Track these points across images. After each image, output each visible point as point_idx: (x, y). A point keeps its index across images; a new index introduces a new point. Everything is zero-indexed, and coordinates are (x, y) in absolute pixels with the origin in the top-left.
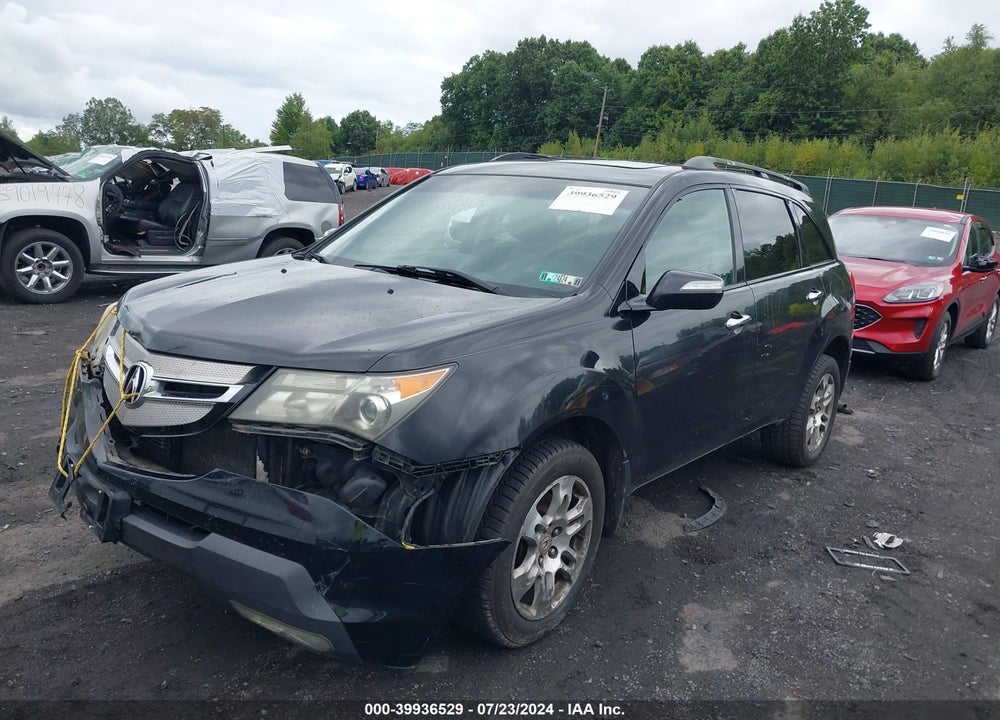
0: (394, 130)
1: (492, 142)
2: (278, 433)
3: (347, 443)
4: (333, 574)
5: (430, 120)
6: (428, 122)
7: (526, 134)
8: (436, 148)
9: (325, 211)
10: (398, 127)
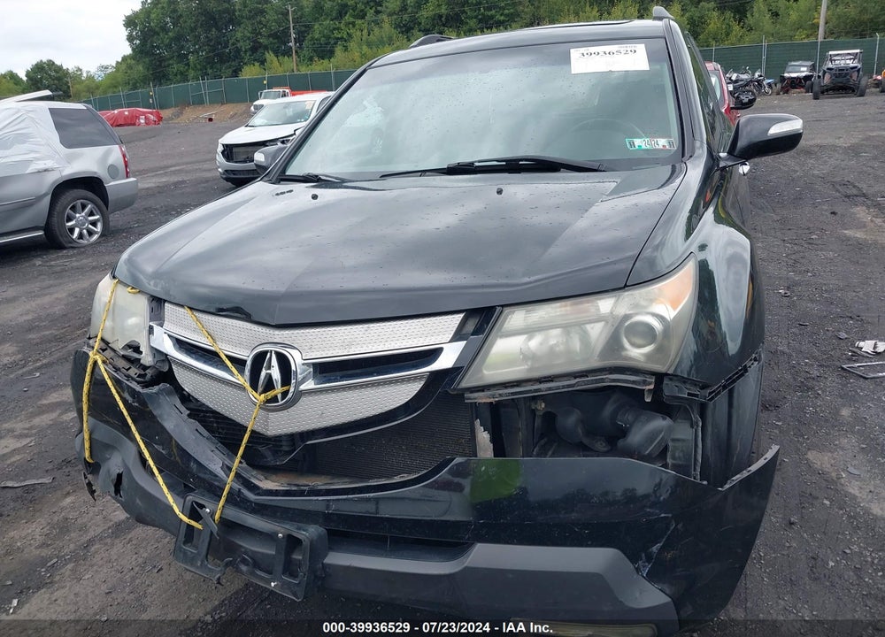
0: (85, 75)
1: (191, 73)
2: (536, 391)
3: (634, 382)
4: (655, 549)
5: (120, 60)
6: (117, 62)
7: (222, 61)
8: (135, 87)
9: (106, 155)
10: (88, 72)
